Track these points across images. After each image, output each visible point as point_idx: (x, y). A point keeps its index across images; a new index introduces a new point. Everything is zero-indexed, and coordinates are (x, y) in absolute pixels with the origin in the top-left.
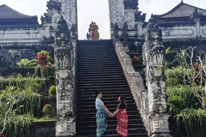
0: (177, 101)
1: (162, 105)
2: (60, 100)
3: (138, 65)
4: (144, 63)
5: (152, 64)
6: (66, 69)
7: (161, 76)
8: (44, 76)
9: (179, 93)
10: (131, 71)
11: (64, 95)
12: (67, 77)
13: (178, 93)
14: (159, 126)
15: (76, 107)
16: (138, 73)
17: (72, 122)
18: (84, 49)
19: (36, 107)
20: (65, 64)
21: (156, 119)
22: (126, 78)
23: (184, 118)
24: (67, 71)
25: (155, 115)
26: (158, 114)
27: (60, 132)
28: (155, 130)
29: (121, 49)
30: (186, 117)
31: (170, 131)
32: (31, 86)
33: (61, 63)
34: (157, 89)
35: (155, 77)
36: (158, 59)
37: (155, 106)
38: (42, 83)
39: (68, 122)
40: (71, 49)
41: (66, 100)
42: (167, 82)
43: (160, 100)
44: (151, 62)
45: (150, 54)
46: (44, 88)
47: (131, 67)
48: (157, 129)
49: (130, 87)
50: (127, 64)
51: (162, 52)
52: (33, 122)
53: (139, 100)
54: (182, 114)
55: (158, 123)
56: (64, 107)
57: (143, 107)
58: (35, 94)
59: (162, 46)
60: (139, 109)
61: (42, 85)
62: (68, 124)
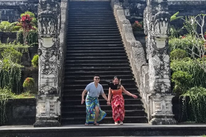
0: (184, 77)
1: (165, 84)
2: (42, 74)
3: (139, 32)
4: (145, 32)
5: (154, 33)
6: (51, 37)
7: (164, 48)
8: (27, 42)
9: (187, 68)
10: (131, 39)
11: (48, 68)
12: (52, 47)
13: (185, 67)
14: (160, 108)
15: (63, 82)
16: (138, 42)
17: (56, 101)
18: (76, 11)
19: (15, 81)
20: (50, 31)
21: (157, 100)
22: (125, 48)
23: (192, 98)
24: (53, 39)
25: (157, 95)
26: (160, 94)
27: (42, 113)
28: (156, 113)
29: (120, 13)
30: (194, 98)
31: (174, 115)
32: (11, 55)
33: (45, 30)
34: (160, 64)
35: (157, 50)
36: (161, 28)
37: (156, 84)
38: (25, 51)
39: (51, 101)
40: (58, 13)
41: (50, 74)
42: (173, 54)
43: (162, 77)
44: (153, 31)
45: (152, 21)
46: (27, 56)
47: (131, 35)
48: (158, 111)
49: (128, 58)
50: (126, 31)
51: (166, 19)
52: (10, 98)
53: (138, 75)
54: (189, 93)
55: (160, 105)
56: (47, 82)
57: (143, 85)
58: (14, 65)
59: (167, 13)
60: (138, 86)
61: (25, 54)
62: (51, 104)
